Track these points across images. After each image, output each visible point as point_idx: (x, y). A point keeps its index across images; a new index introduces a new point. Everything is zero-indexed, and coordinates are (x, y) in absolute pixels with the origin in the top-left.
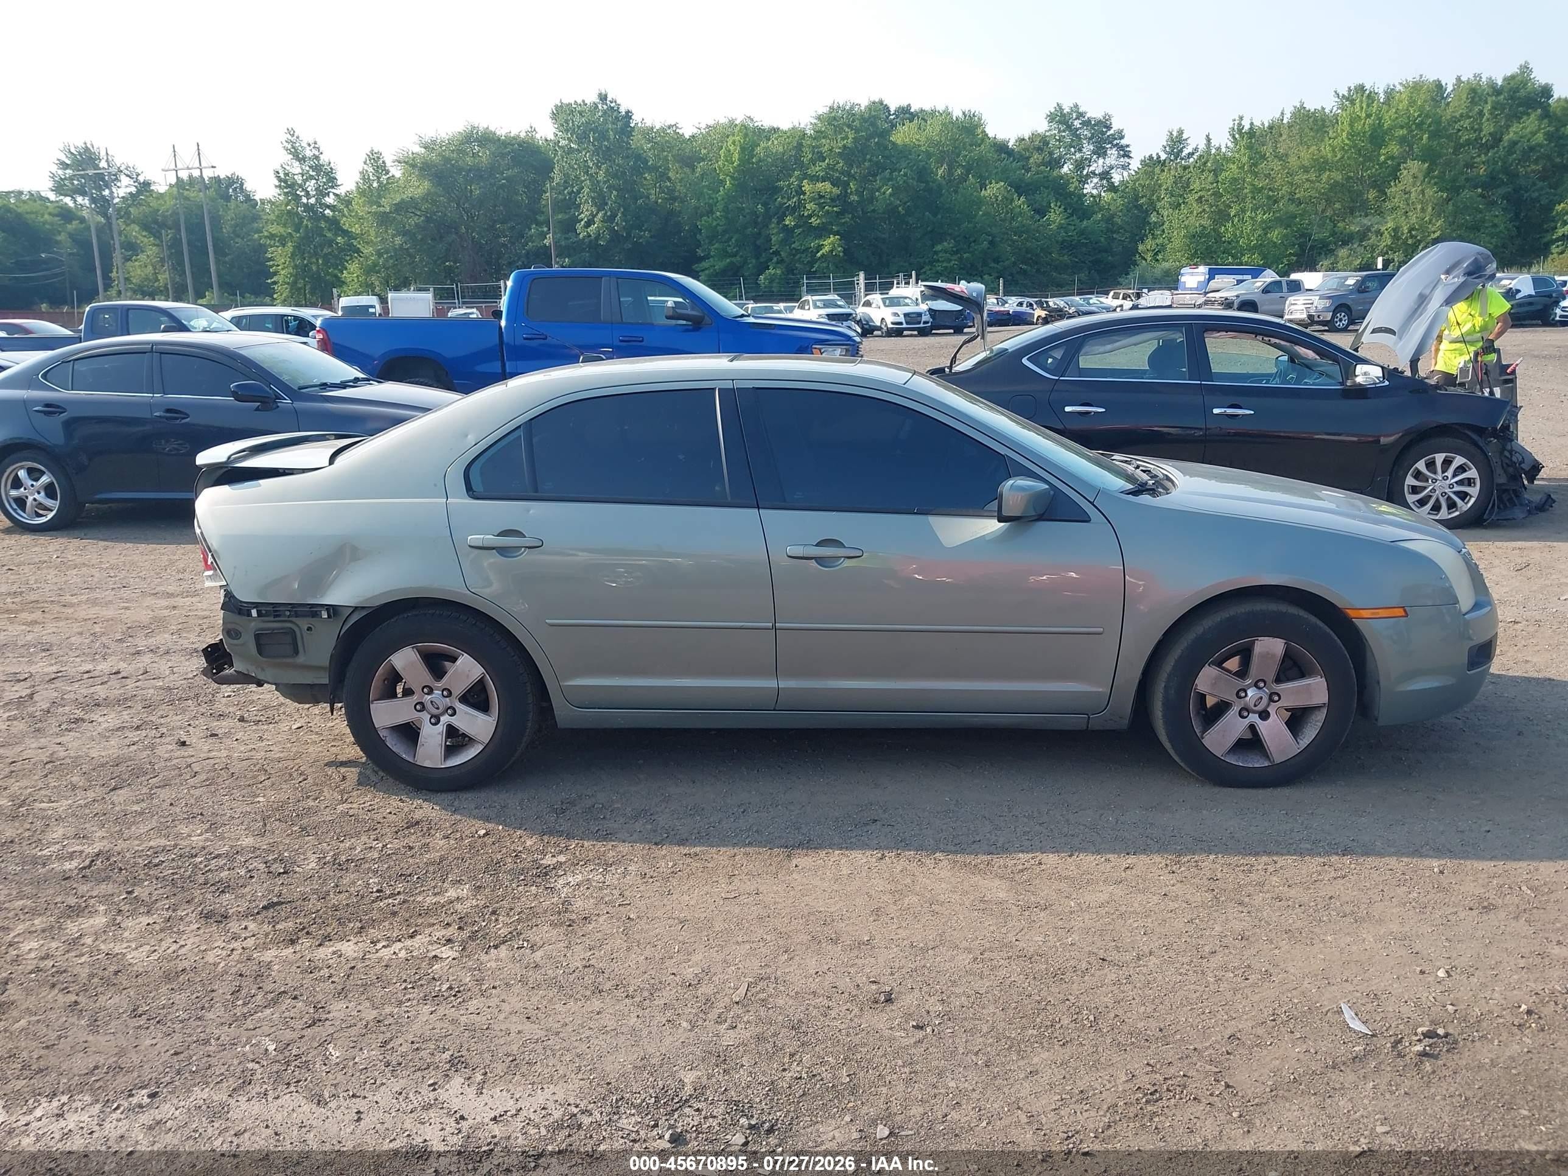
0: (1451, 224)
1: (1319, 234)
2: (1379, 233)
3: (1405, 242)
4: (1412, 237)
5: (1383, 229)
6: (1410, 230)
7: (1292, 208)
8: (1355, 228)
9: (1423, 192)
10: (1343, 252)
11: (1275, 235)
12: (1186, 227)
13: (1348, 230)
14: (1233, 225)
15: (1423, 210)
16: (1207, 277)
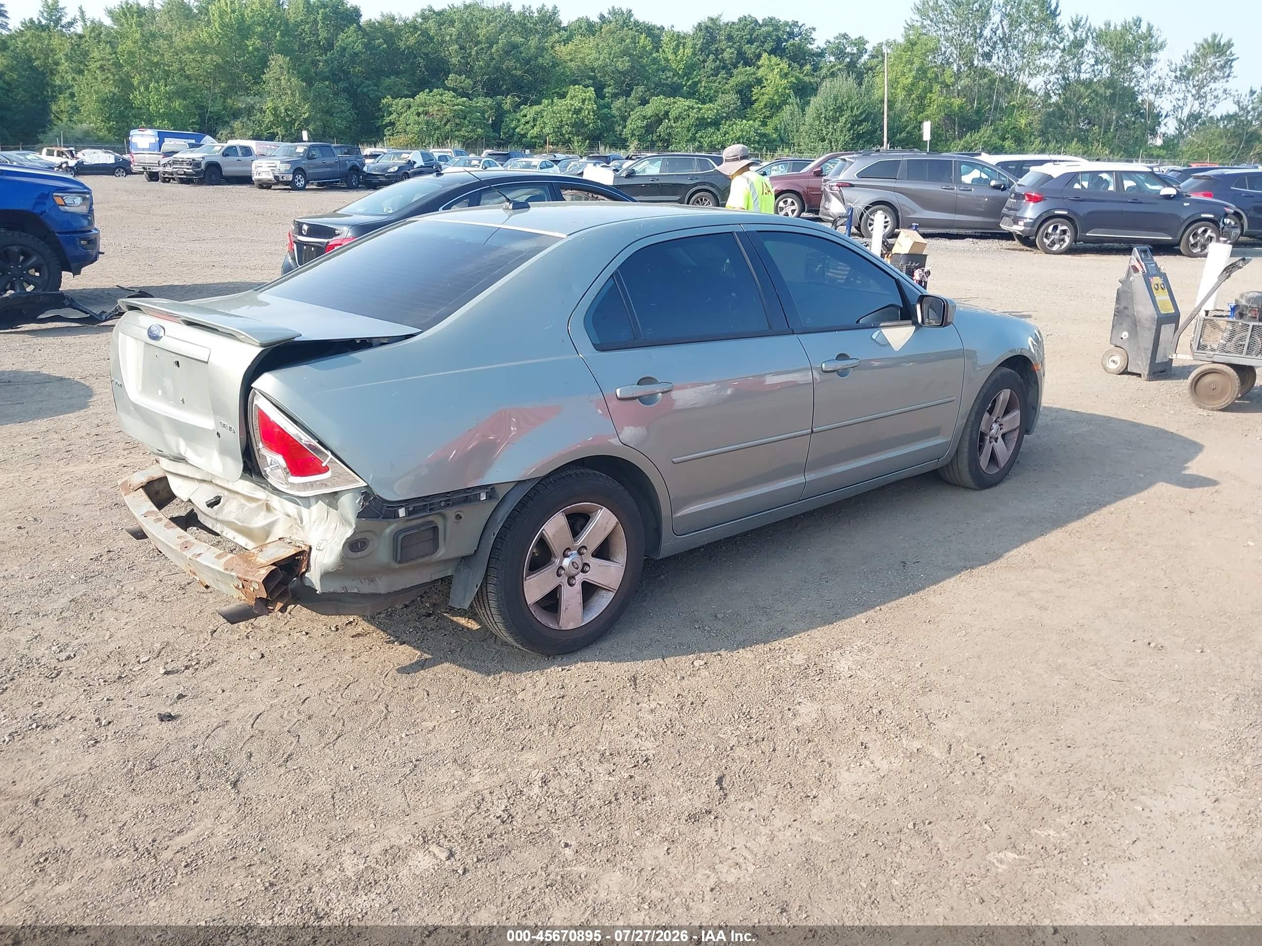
0: (314, 107)
1: (215, 107)
2: (261, 111)
3: (283, 120)
4: (288, 115)
5: (264, 108)
6: (286, 110)
7: (185, 82)
8: (243, 106)
9: (289, 80)
10: (237, 124)
11: (177, 104)
12: (96, 92)
13: (236, 107)
14: (140, 94)
15: (293, 95)
16: (158, 139)
